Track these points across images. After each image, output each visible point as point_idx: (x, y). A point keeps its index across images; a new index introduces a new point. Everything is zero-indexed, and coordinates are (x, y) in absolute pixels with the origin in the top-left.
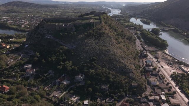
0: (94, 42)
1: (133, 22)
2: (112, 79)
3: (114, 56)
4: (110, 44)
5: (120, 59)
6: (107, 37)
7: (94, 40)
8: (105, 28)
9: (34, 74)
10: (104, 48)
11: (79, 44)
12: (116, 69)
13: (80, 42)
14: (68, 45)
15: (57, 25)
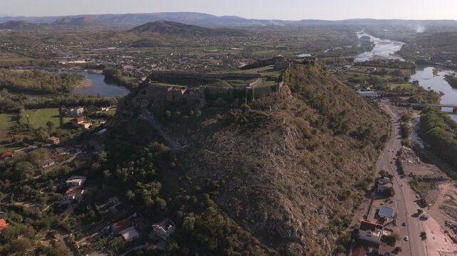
0: (233, 141)
1: (417, 82)
2: (235, 249)
3: (267, 185)
4: (272, 151)
5: (281, 196)
6: (273, 130)
7: (235, 136)
8: (282, 105)
9: (79, 201)
10: (250, 159)
11: (198, 140)
12: (258, 224)
13: (201, 135)
14: (175, 140)
15: (169, 89)
